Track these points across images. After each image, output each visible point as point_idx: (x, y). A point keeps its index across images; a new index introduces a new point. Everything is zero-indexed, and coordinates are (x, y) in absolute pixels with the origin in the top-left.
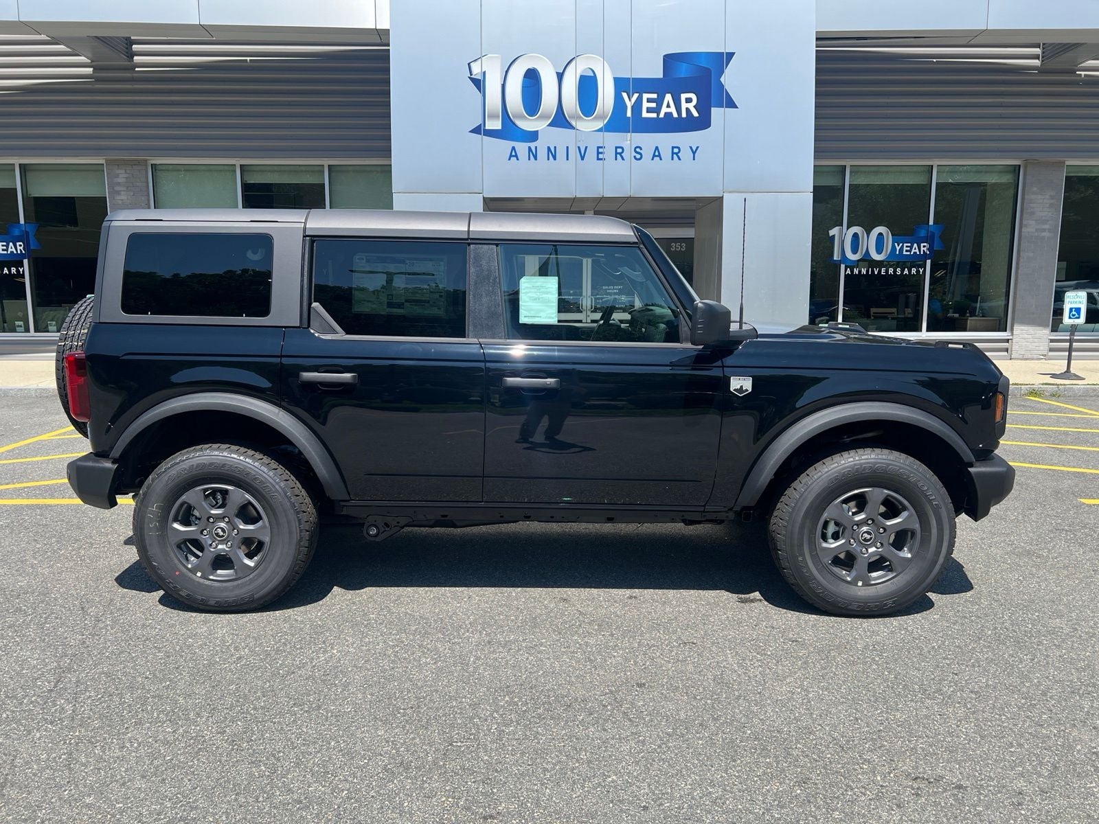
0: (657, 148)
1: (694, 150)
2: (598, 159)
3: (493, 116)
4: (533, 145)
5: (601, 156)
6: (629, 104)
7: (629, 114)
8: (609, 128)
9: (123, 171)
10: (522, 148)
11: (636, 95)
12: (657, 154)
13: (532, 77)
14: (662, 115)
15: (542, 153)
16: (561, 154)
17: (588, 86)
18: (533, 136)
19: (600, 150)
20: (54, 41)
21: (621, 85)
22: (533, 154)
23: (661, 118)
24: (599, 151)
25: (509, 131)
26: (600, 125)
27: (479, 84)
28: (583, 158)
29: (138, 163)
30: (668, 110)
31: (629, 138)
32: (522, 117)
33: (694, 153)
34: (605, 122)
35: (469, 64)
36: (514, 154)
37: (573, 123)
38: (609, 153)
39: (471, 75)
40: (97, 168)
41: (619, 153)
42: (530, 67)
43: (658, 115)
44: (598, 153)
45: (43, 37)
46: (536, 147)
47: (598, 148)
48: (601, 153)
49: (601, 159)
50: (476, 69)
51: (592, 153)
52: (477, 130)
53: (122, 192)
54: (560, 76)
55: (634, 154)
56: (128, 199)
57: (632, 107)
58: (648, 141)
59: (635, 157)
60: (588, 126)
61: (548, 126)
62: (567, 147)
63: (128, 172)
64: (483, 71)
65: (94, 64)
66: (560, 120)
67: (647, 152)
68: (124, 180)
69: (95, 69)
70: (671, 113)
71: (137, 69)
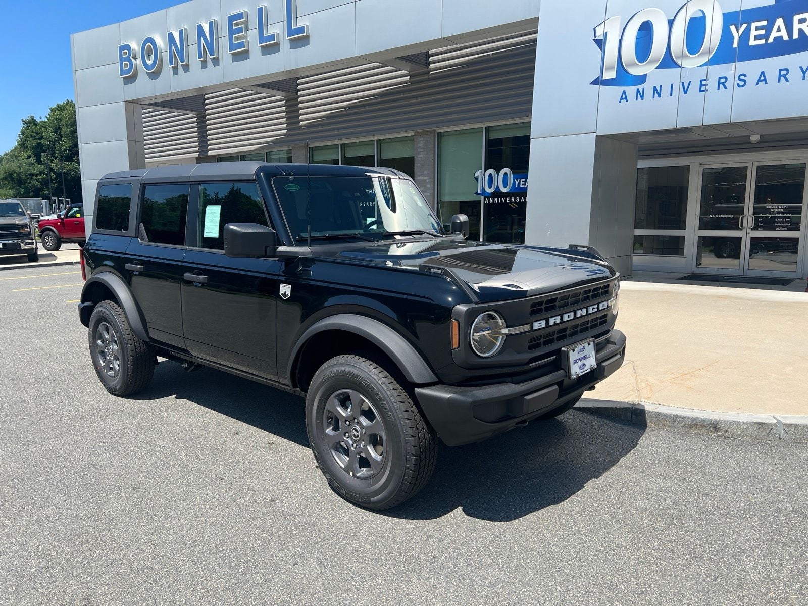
0: (763, 73)
1: (805, 69)
2: (701, 91)
3: (610, 68)
4: (640, 87)
5: (703, 88)
6: (736, 36)
7: (735, 45)
8: (714, 61)
9: (422, 139)
10: (631, 91)
11: (744, 26)
12: (763, 78)
13: (646, 29)
14: (771, 40)
15: (649, 93)
16: (665, 91)
17: (696, 28)
18: (642, 79)
19: (704, 83)
20: (383, 65)
21: (730, 19)
22: (640, 95)
23: (770, 43)
24: (702, 84)
25: (623, 77)
26: (705, 59)
27: (600, 43)
28: (685, 92)
29: (429, 133)
30: (779, 34)
31: (733, 68)
32: (633, 65)
33: (804, 73)
34: (710, 57)
35: (595, 29)
36: (624, 97)
37: (679, 62)
38: (712, 83)
39: (595, 37)
40: (411, 139)
41: (722, 82)
42: (645, 20)
43: (767, 41)
44: (701, 85)
45: (376, 64)
46: (644, 89)
47: (701, 81)
48: (704, 85)
49: (704, 91)
50: (600, 32)
51: (695, 86)
52: (595, 82)
53: (422, 153)
54: (671, 23)
55: (737, 81)
56: (424, 156)
57: (740, 38)
58: (752, 68)
59: (738, 85)
60: (693, 63)
61: (656, 68)
62: (672, 85)
63: (425, 139)
64: (605, 32)
65: (411, 73)
66: (668, 61)
67: (752, 79)
68: (423, 144)
69: (411, 76)
70: (781, 37)
71: (431, 73)
